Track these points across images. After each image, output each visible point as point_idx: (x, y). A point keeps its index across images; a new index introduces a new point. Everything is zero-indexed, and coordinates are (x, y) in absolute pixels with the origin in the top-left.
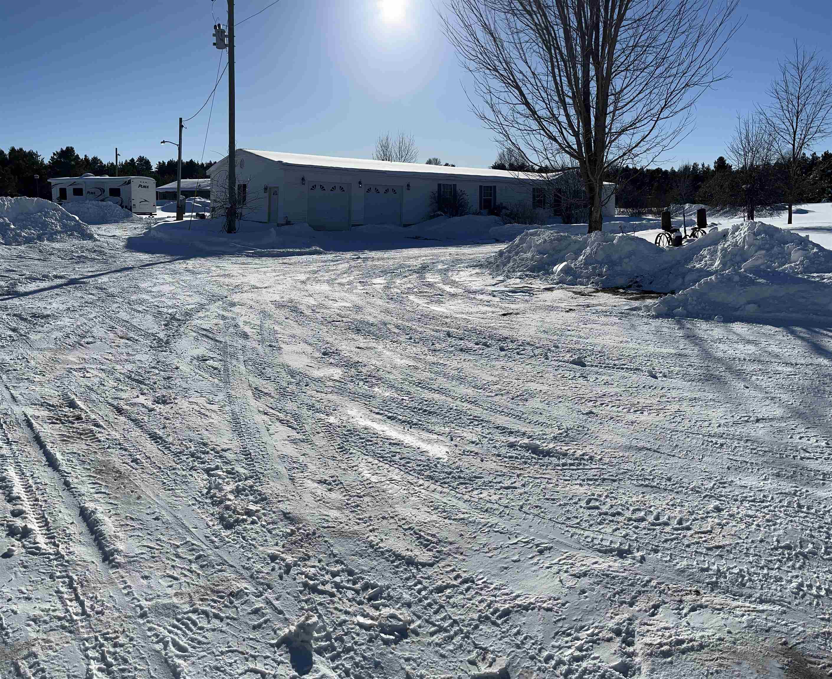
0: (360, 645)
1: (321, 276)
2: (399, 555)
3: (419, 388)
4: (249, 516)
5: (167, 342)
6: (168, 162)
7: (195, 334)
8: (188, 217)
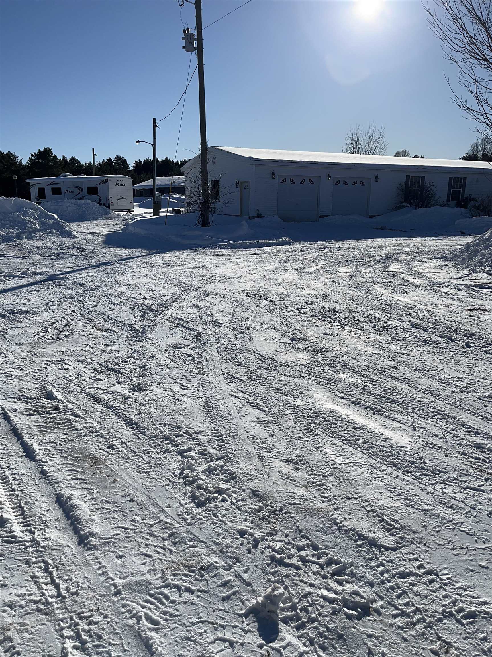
0: (324, 617)
1: (290, 265)
2: (363, 535)
3: (382, 376)
4: (220, 494)
5: (143, 332)
6: (144, 161)
7: (170, 324)
8: (164, 212)
